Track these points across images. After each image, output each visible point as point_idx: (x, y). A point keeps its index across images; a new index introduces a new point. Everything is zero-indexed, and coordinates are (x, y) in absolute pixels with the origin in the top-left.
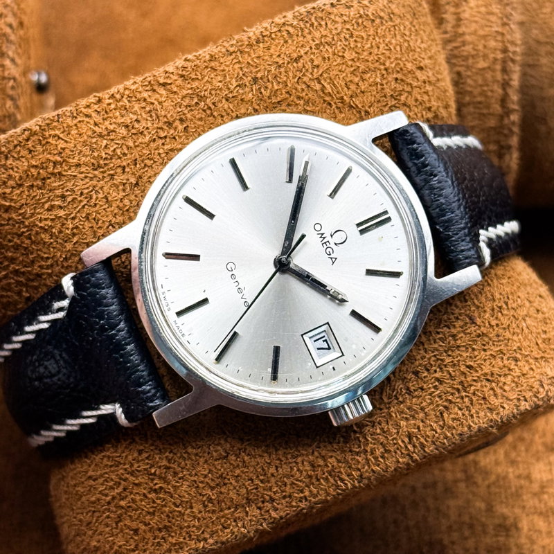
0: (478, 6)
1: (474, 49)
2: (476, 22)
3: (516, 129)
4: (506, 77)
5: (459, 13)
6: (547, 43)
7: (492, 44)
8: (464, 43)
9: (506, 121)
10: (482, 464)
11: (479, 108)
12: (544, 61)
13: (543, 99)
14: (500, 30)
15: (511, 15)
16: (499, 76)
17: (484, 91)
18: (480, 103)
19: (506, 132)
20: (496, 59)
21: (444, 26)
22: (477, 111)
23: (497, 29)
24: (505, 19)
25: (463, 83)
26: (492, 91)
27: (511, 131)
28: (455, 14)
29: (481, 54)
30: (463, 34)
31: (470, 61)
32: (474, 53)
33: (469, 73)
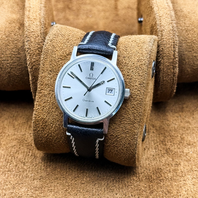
0: (167, 31)
1: (166, 42)
2: (167, 35)
3: (177, 62)
4: (175, 49)
5: (162, 33)
6: (184, 40)
7: (171, 41)
8: (164, 41)
9: (175, 60)
10: (171, 149)
11: (168, 57)
12: (184, 45)
13: (184, 54)
14: (173, 37)
15: (175, 33)
16: (173, 49)
17: (169, 53)
18: (168, 56)
19: (175, 63)
20: (172, 45)
21: (158, 36)
22: (168, 58)
23: (172, 37)
24: (174, 35)
25: (163, 51)
26: (171, 53)
27: (176, 62)
28: (161, 33)
29: (168, 43)
30: (163, 38)
31: (165, 45)
32: (166, 43)
33: (165, 48)
